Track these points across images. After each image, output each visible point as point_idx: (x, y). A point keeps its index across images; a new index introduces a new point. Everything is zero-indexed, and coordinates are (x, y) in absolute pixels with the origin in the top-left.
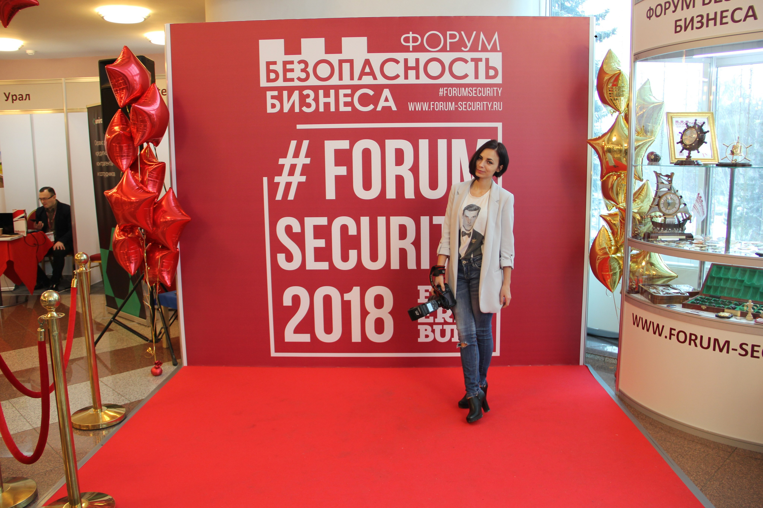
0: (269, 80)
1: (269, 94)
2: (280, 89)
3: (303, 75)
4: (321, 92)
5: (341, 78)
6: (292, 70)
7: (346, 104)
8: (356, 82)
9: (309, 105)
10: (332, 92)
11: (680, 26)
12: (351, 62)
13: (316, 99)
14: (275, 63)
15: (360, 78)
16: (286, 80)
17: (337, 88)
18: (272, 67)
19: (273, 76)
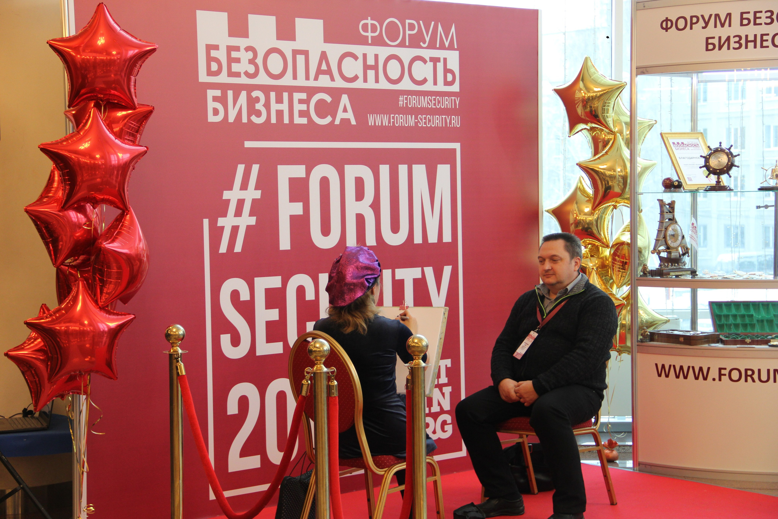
0: (210, 73)
1: (211, 93)
2: (224, 87)
3: (251, 69)
4: (273, 95)
5: (295, 77)
6: (238, 60)
7: (302, 114)
8: (311, 83)
9: (258, 114)
10: (286, 95)
11: (714, 45)
12: (305, 53)
13: (267, 105)
14: (216, 47)
15: (316, 79)
16: (231, 74)
17: (292, 90)
18: (214, 53)
19: (214, 67)
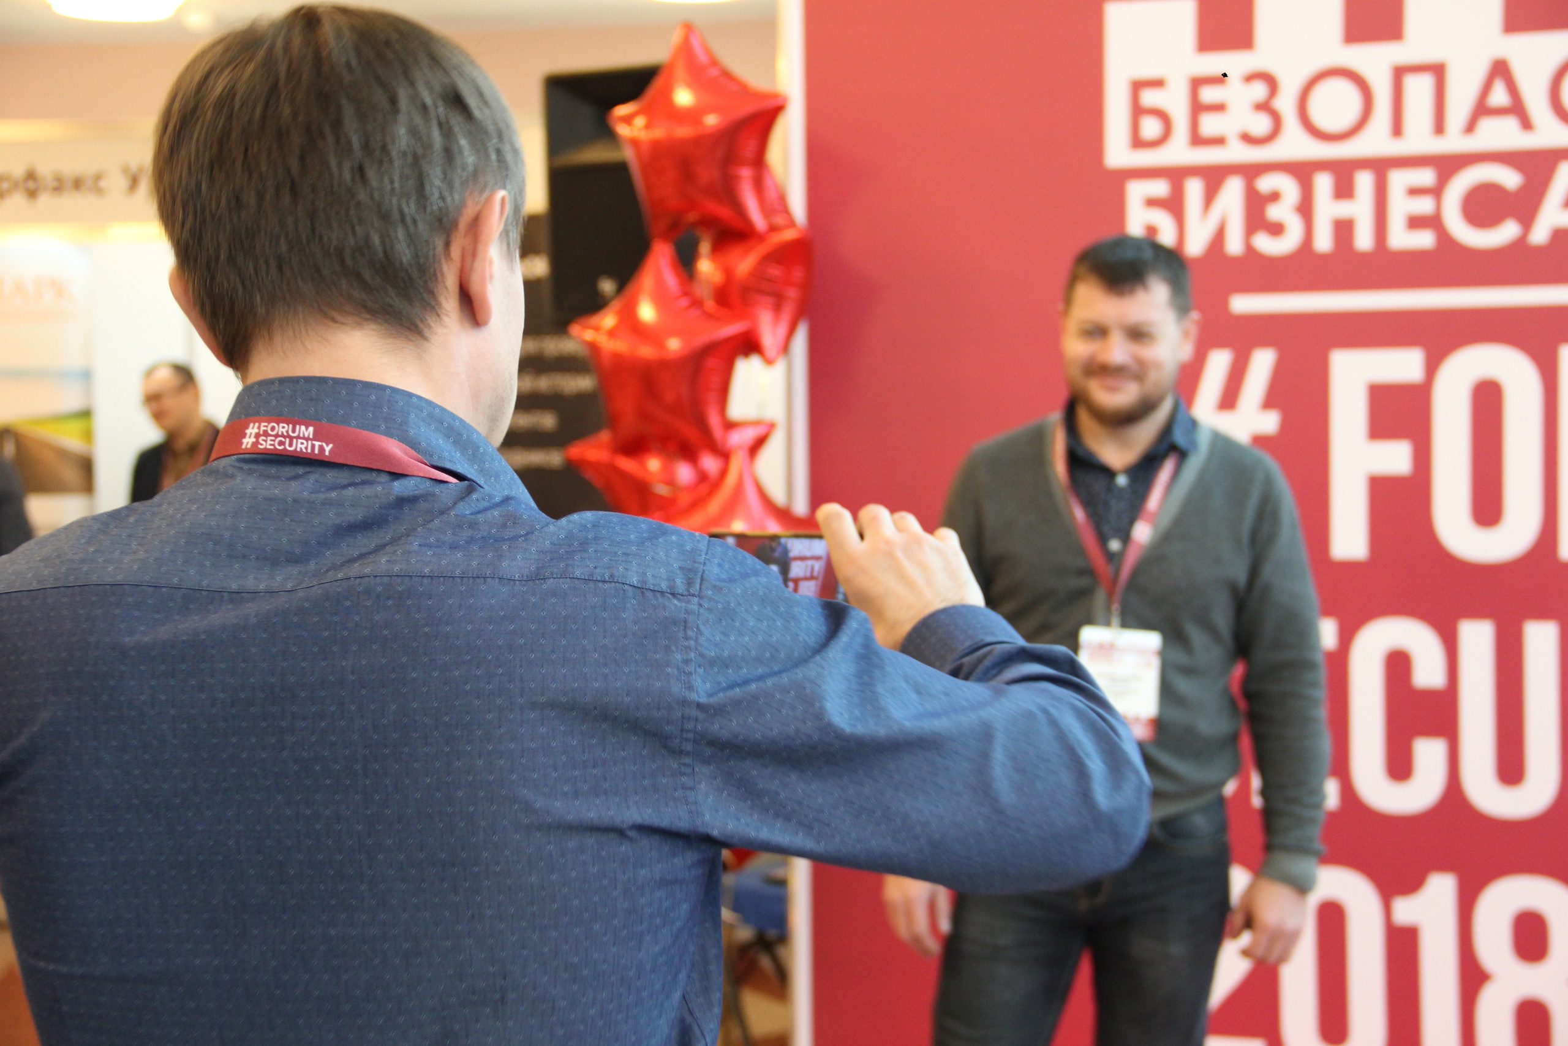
0: (1138, 142)
1: (1137, 192)
2: (1176, 175)
3: (1261, 125)
4: (1323, 183)
5: (1397, 129)
6: (1219, 108)
7: (1416, 222)
8: (1454, 142)
9: (1276, 229)
10: (1364, 181)
12: (1438, 71)
13: (1305, 209)
14: (1157, 83)
15: (1470, 127)
16: (1197, 140)
17: (1381, 167)
18: (1149, 98)
19: (1151, 128)
